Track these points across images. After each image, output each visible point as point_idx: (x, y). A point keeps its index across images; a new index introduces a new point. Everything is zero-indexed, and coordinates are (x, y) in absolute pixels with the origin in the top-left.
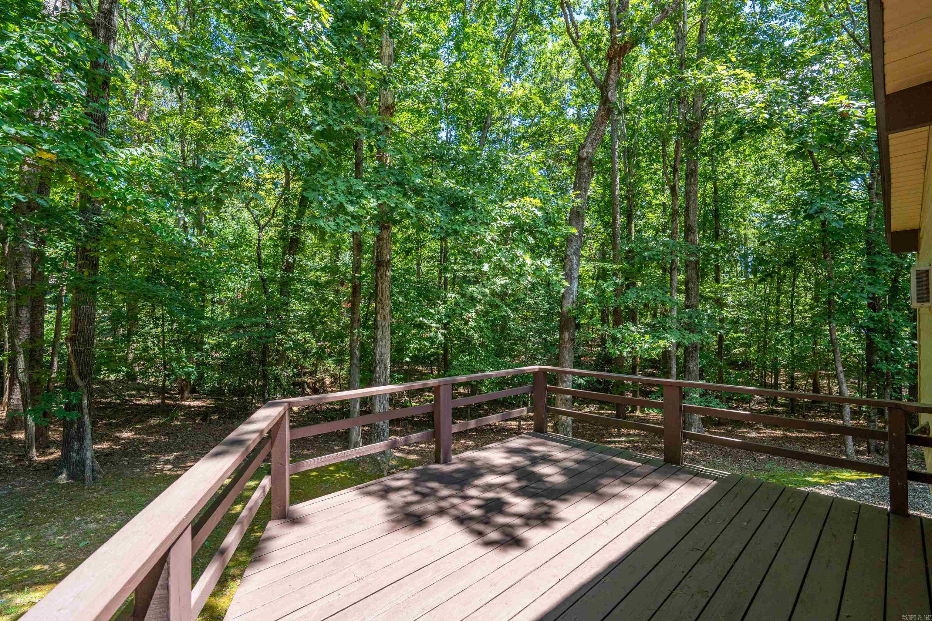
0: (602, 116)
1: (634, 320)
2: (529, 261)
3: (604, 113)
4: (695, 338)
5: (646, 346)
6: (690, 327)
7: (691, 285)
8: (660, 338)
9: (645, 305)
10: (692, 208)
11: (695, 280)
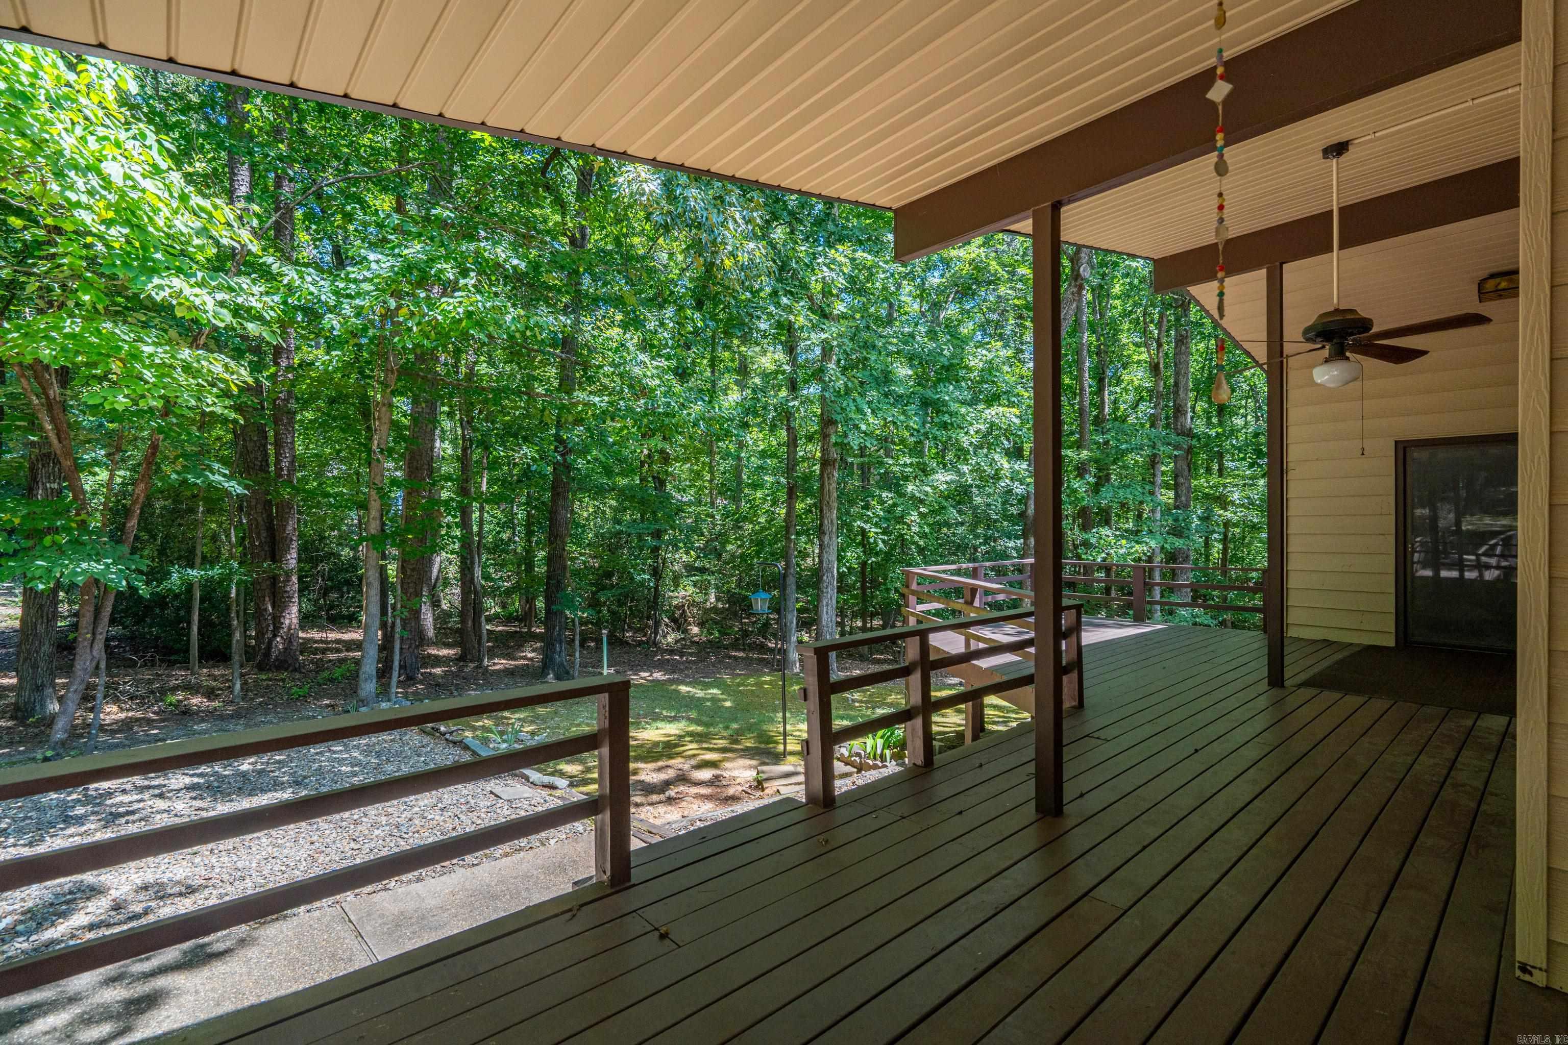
0: (1073, 294)
1: (1107, 522)
2: (1006, 465)
3: (1075, 290)
4: (1179, 543)
5: (1122, 551)
6: (1177, 532)
7: (1182, 480)
8: (1138, 542)
9: (1123, 505)
10: (1182, 384)
11: (1186, 473)
